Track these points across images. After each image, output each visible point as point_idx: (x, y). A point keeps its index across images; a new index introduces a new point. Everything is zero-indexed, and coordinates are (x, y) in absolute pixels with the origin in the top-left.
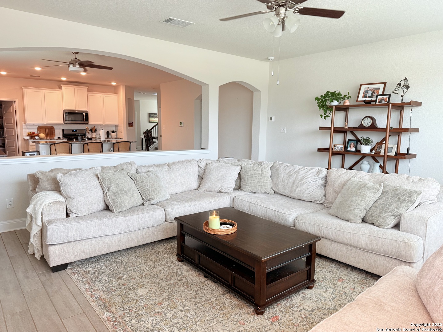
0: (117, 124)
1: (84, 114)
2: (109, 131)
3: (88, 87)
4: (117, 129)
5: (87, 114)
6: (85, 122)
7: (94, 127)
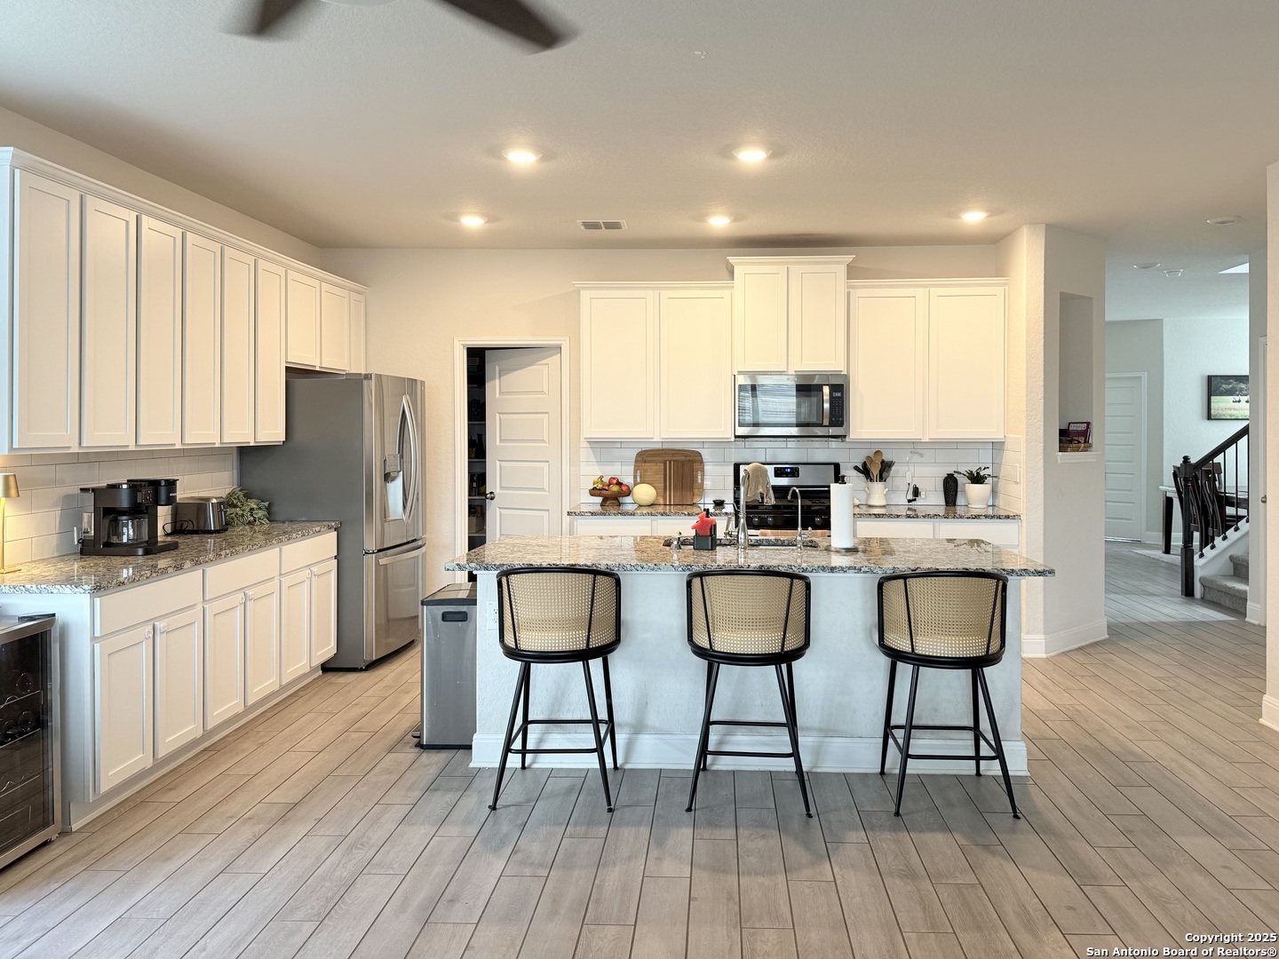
0: (997, 435)
1: (826, 390)
2: (956, 475)
3: (849, 258)
4: (996, 463)
5: (840, 390)
6: (832, 431)
7: (878, 453)
